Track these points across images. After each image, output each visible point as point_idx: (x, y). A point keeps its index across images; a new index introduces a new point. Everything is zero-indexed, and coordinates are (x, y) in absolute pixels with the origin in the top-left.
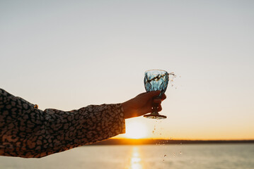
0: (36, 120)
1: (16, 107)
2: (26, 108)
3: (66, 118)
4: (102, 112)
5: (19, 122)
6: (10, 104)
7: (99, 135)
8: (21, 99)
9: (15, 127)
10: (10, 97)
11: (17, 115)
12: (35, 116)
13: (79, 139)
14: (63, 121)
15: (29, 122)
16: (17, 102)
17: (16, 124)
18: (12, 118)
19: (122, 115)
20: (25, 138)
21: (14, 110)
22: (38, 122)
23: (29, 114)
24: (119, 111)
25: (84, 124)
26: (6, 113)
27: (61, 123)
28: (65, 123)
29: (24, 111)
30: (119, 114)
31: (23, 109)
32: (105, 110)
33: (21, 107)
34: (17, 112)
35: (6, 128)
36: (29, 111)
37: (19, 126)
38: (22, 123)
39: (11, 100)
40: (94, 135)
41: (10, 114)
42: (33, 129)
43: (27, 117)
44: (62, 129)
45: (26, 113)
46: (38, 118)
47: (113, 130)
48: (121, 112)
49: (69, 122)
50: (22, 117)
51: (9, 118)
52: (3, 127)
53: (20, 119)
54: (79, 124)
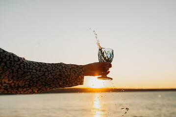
0: (24, 68)
1: (9, 60)
2: (17, 60)
3: (47, 68)
4: (71, 69)
5: (13, 70)
6: (5, 58)
7: (67, 83)
8: (13, 54)
9: (10, 74)
10: (5, 53)
11: (11, 65)
12: (24, 66)
13: (54, 84)
14: (45, 70)
15: (19, 70)
16: (10, 56)
17: (11, 71)
18: (7, 67)
19: (83, 73)
20: (17, 81)
21: (8, 62)
22: (26, 70)
23: (19, 65)
24: (81, 70)
25: (59, 75)
26: (3, 64)
27: (43, 71)
28: (46, 71)
29: (16, 63)
30: (81, 72)
31: (15, 61)
32: (73, 68)
33: (13, 60)
34: (11, 63)
35: (4, 74)
36: (19, 63)
37: (13, 73)
38: (15, 71)
39: (6, 55)
40: (64, 83)
41: (6, 65)
42: (22, 74)
43: (18, 66)
44: (44, 75)
45: (17, 64)
46: (26, 67)
47: (76, 82)
48: (83, 71)
49: (48, 71)
50: (15, 67)
51: (5, 67)
52: (2, 74)
53: (13, 68)
54: (56, 74)
